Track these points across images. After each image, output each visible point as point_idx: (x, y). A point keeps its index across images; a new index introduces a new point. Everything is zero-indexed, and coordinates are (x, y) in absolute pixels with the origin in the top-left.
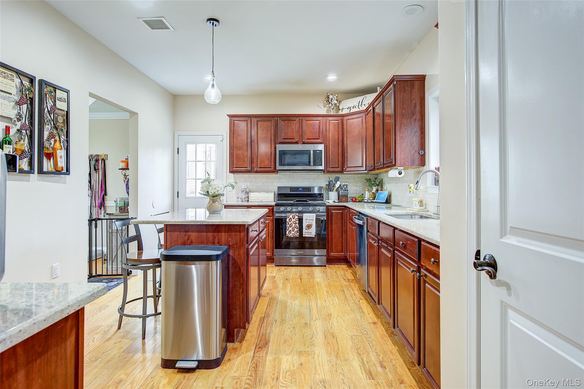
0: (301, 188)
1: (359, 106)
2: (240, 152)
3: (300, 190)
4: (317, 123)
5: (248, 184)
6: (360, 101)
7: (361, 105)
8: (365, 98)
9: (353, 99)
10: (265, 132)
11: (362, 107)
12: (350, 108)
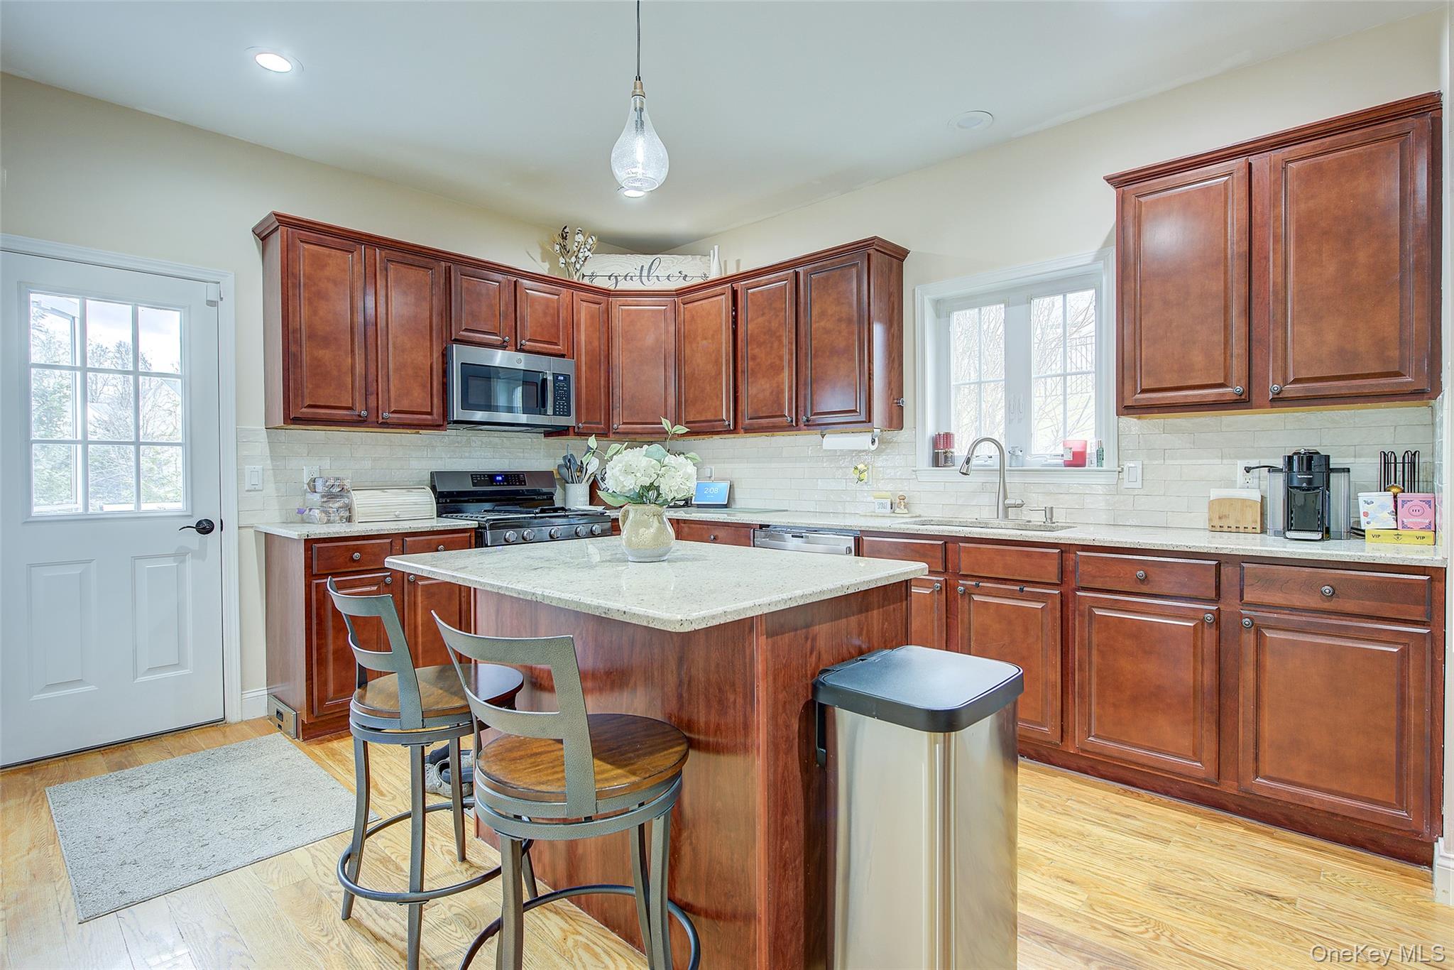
0: (499, 475)
1: (641, 276)
2: (325, 354)
3: (499, 481)
4: (553, 302)
5: (326, 463)
6: (643, 266)
7: (648, 276)
8: (657, 262)
9: (624, 256)
10: (411, 299)
11: (652, 282)
12: (616, 277)
